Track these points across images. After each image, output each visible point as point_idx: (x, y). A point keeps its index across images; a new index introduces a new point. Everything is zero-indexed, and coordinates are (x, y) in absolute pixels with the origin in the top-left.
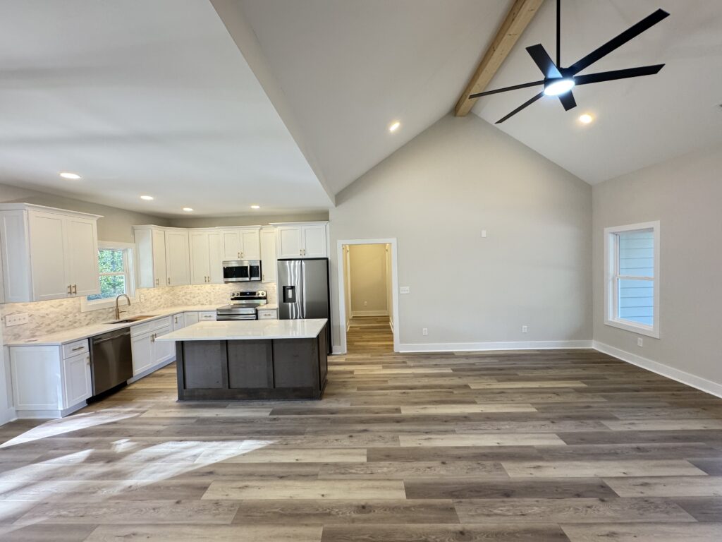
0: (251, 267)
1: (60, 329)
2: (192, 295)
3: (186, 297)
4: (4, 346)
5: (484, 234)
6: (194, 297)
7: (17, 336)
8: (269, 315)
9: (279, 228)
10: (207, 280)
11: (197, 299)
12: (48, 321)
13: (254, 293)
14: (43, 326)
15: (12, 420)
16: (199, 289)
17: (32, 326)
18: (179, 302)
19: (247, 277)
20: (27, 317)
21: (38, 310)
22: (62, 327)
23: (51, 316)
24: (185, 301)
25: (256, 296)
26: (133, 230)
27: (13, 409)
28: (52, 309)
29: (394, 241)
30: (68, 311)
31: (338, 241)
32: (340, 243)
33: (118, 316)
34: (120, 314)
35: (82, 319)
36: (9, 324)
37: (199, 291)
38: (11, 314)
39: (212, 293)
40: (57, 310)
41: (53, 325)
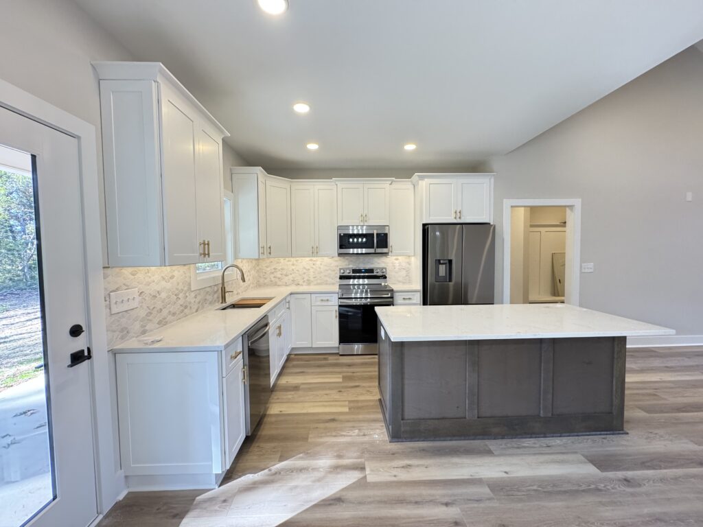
0: (377, 234)
1: (170, 318)
2: (285, 273)
3: (275, 274)
4: (108, 351)
5: (689, 197)
6: (286, 275)
7: (125, 332)
8: (410, 299)
9: (427, 181)
10: (315, 252)
11: (290, 277)
12: (159, 305)
13: (371, 271)
14: (155, 312)
15: (121, 497)
16: (293, 265)
17: (143, 313)
18: (266, 281)
19: (373, 247)
20: (136, 296)
21: (148, 284)
22: (174, 314)
23: (163, 295)
24: (273, 279)
25: (375, 274)
26: (231, 173)
27: (121, 473)
28: (163, 283)
29: (577, 202)
30: (180, 287)
31: (505, 200)
32: (507, 203)
33: (224, 299)
34: (227, 294)
35: (192, 301)
36: (115, 310)
37: (293, 267)
38: (117, 290)
39: (312, 270)
40: (168, 285)
41: (165, 312)
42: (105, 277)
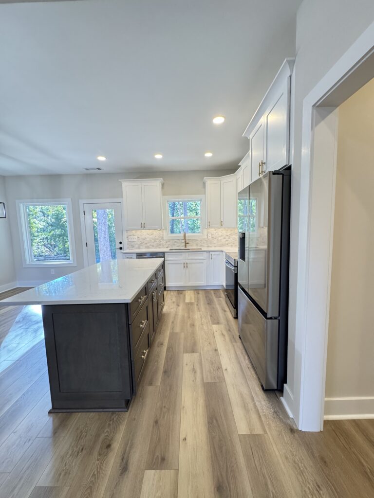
1: (152, 247)
7: (133, 247)
14: (144, 244)
17: (139, 243)
20: (137, 238)
21: (141, 235)
33: (186, 246)
35: (164, 243)
36: (129, 240)
38: (130, 236)
40: (151, 237)
41: (148, 244)
42: (127, 232)
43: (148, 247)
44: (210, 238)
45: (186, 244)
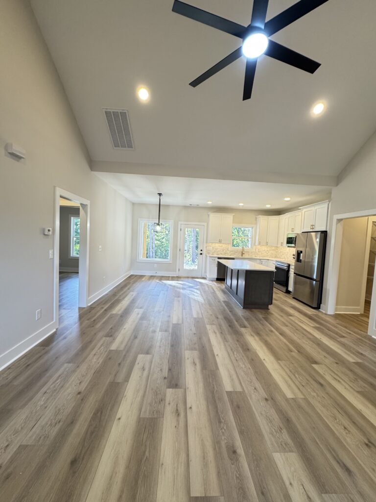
7: (209, 253)
14: (216, 252)
17: (213, 251)
20: (212, 248)
21: (215, 246)
22: (221, 254)
26: (256, 218)
30: (224, 249)
31: (335, 216)
35: (229, 253)
36: (208, 249)
38: (208, 246)
40: (221, 248)
42: (206, 244)
43: (218, 254)
44: (257, 251)
45: (242, 254)
